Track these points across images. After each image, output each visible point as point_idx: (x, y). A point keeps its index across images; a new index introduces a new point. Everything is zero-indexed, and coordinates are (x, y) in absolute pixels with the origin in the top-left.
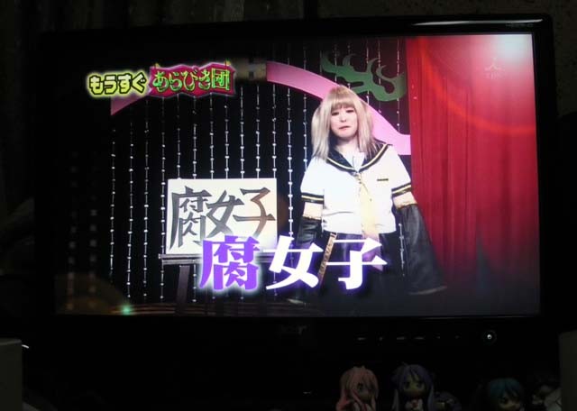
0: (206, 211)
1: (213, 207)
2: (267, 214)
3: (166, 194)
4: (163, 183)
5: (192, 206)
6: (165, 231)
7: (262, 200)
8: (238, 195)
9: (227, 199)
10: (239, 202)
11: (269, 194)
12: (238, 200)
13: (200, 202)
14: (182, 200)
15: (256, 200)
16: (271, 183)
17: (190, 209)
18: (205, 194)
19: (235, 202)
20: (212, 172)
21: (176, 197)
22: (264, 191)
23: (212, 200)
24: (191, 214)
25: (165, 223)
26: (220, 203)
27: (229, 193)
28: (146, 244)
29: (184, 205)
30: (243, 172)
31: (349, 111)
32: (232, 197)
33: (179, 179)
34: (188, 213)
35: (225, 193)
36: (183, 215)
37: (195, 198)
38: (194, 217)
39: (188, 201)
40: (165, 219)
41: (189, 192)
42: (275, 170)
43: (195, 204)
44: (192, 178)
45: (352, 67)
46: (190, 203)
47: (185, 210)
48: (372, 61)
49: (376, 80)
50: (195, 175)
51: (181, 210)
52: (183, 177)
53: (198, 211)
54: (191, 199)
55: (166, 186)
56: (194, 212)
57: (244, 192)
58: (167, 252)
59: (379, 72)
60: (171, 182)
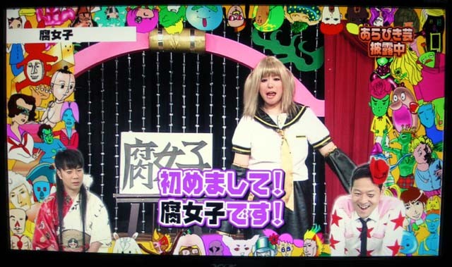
0: (153, 159)
1: (160, 156)
2: (204, 163)
3: (119, 143)
4: (117, 135)
5: (141, 155)
6: (119, 175)
7: (200, 151)
8: (181, 147)
9: (171, 149)
10: (181, 152)
11: (207, 146)
12: (180, 150)
13: (148, 151)
14: (133, 150)
15: (195, 151)
16: (208, 138)
17: (139, 157)
18: (152, 145)
19: (177, 152)
20: (158, 126)
21: (128, 147)
22: (202, 144)
23: (158, 150)
24: (141, 161)
25: (119, 169)
26: (165, 153)
27: (172, 145)
28: (102, 185)
29: (135, 154)
30: (184, 128)
31: (276, 79)
32: (175, 148)
33: (130, 132)
34: (137, 161)
35: (169, 145)
36: (133, 162)
37: (144, 148)
38: (143, 164)
39: (137, 150)
40: (119, 165)
41: (139, 144)
42: (211, 126)
43: (144, 153)
44: (142, 131)
45: (278, 41)
46: (140, 152)
47: (136, 158)
48: (295, 37)
49: (298, 53)
50: (144, 129)
51: (132, 158)
52: (134, 131)
53: (146, 159)
54: (140, 149)
55: (119, 138)
56: (143, 160)
57: (185, 144)
58: (121, 192)
59: (300, 46)
60: (124, 134)
